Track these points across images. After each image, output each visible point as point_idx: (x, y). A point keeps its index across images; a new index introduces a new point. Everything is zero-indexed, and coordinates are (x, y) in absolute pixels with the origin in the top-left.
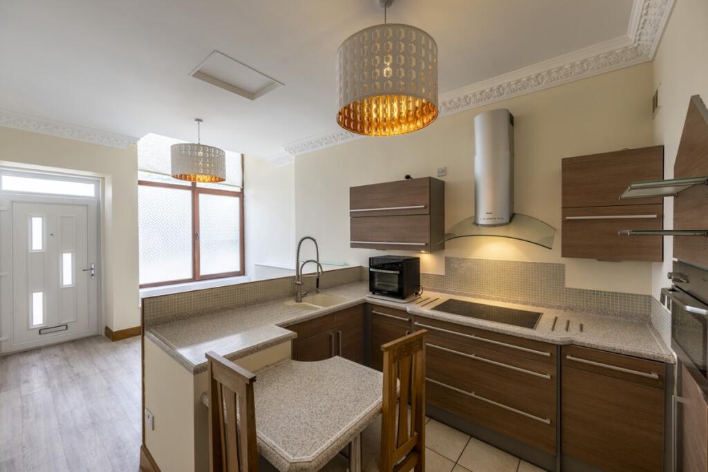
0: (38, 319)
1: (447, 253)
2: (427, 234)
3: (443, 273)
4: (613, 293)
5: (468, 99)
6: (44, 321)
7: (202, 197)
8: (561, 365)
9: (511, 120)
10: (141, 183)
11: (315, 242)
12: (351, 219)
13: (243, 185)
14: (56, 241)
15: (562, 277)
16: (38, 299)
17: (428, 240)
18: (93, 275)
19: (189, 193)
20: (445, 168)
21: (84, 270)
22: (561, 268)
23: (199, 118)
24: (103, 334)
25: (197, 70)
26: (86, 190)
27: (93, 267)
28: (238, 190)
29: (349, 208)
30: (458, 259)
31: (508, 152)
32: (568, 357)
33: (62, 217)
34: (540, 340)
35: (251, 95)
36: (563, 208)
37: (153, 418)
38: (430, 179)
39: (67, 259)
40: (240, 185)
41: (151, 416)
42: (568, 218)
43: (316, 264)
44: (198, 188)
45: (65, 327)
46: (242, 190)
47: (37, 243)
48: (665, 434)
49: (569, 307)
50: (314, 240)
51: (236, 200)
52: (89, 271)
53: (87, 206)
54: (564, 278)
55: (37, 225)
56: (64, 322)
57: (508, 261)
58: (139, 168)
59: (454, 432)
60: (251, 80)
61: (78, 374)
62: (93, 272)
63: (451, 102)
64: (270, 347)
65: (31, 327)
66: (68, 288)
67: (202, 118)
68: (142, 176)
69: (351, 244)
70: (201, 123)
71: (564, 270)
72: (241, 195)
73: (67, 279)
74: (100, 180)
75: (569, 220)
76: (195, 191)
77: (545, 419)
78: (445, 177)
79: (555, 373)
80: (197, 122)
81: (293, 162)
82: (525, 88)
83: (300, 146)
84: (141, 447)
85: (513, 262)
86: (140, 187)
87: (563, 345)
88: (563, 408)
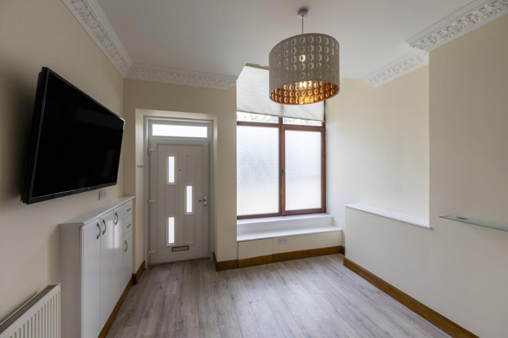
0: (171, 240)
6: (175, 241)
7: (288, 133)
10: (240, 123)
13: (325, 120)
16: (171, 223)
18: (205, 205)
19: (276, 131)
21: (200, 201)
24: (212, 257)
26: (200, 132)
27: (205, 199)
28: (320, 124)
33: (186, 156)
39: (189, 191)
40: (322, 118)
44: (285, 125)
45: (187, 247)
46: (324, 124)
47: (171, 178)
51: (318, 135)
52: (203, 202)
53: (202, 146)
55: (172, 163)
56: (187, 243)
58: (237, 109)
62: (205, 203)
65: (167, 245)
66: (189, 215)
72: (322, 129)
73: (189, 208)
74: (210, 122)
76: (282, 127)
86: (238, 127)
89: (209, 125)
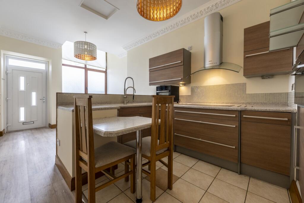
0: (22, 118)
1: (193, 85)
2: (182, 74)
3: (190, 94)
4: (269, 93)
5: (202, 13)
6: (25, 119)
7: (89, 72)
8: (241, 121)
9: (222, 18)
10: (63, 65)
11: (133, 80)
12: (149, 73)
13: (106, 68)
14: (30, 87)
15: (244, 89)
16: (22, 110)
17: (182, 77)
18: (44, 102)
19: (84, 70)
20: (192, 46)
21: (41, 99)
22: (244, 85)
23: (86, 31)
24: (48, 126)
25: (82, 3)
26: (42, 67)
27: (44, 98)
28: (104, 70)
29: (149, 67)
30: (197, 87)
31: (219, 32)
32: (244, 116)
33: (32, 77)
34: (231, 110)
35: (106, 17)
36: (244, 52)
37: (60, 141)
38: (184, 49)
39: (34, 95)
40: (105, 68)
41: (59, 140)
42: (246, 56)
43: (133, 89)
44: (87, 68)
45: (33, 123)
46: (106, 70)
47: (22, 87)
48: (291, 147)
49: (248, 103)
50: (132, 79)
51: (104, 74)
52: (43, 100)
53: (42, 73)
54: (246, 89)
55: (22, 80)
56: (32, 120)
57: (219, 85)
58: (63, 58)
59: (191, 158)
60: (106, 8)
61: (36, 137)
63: (194, 15)
64: (107, 109)
65: (19, 121)
66: (34, 107)
67: (87, 32)
68: (64, 62)
69: (150, 83)
70: (86, 34)
71: (246, 86)
72: (106, 72)
73: (34, 103)
74: (47, 62)
75: (247, 57)
76: (86, 69)
77: (233, 146)
78: (191, 50)
79: (237, 125)
80: (85, 33)
81: (127, 55)
82: (228, 3)
83: (129, 46)
84: (56, 156)
85: (222, 85)
86: (63, 67)
87: (242, 111)
88: (241, 141)
89: (47, 63)
